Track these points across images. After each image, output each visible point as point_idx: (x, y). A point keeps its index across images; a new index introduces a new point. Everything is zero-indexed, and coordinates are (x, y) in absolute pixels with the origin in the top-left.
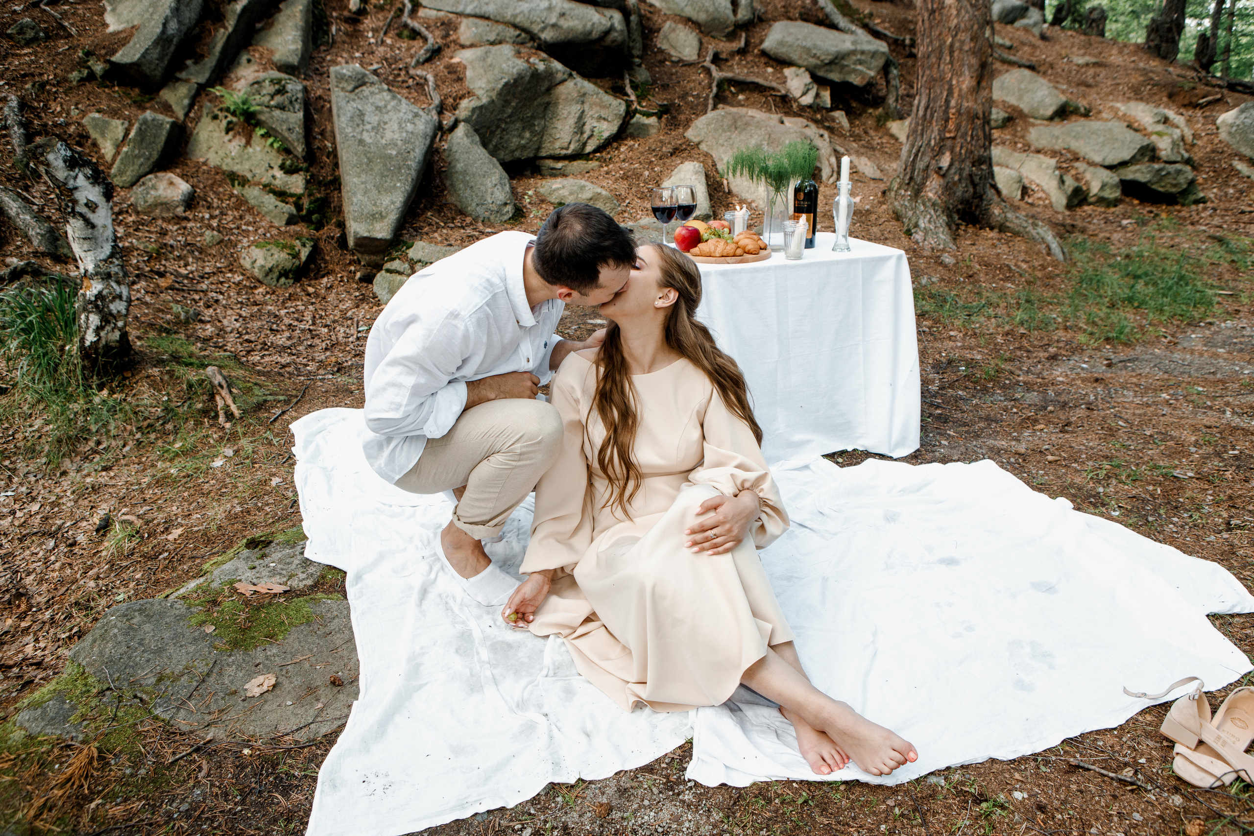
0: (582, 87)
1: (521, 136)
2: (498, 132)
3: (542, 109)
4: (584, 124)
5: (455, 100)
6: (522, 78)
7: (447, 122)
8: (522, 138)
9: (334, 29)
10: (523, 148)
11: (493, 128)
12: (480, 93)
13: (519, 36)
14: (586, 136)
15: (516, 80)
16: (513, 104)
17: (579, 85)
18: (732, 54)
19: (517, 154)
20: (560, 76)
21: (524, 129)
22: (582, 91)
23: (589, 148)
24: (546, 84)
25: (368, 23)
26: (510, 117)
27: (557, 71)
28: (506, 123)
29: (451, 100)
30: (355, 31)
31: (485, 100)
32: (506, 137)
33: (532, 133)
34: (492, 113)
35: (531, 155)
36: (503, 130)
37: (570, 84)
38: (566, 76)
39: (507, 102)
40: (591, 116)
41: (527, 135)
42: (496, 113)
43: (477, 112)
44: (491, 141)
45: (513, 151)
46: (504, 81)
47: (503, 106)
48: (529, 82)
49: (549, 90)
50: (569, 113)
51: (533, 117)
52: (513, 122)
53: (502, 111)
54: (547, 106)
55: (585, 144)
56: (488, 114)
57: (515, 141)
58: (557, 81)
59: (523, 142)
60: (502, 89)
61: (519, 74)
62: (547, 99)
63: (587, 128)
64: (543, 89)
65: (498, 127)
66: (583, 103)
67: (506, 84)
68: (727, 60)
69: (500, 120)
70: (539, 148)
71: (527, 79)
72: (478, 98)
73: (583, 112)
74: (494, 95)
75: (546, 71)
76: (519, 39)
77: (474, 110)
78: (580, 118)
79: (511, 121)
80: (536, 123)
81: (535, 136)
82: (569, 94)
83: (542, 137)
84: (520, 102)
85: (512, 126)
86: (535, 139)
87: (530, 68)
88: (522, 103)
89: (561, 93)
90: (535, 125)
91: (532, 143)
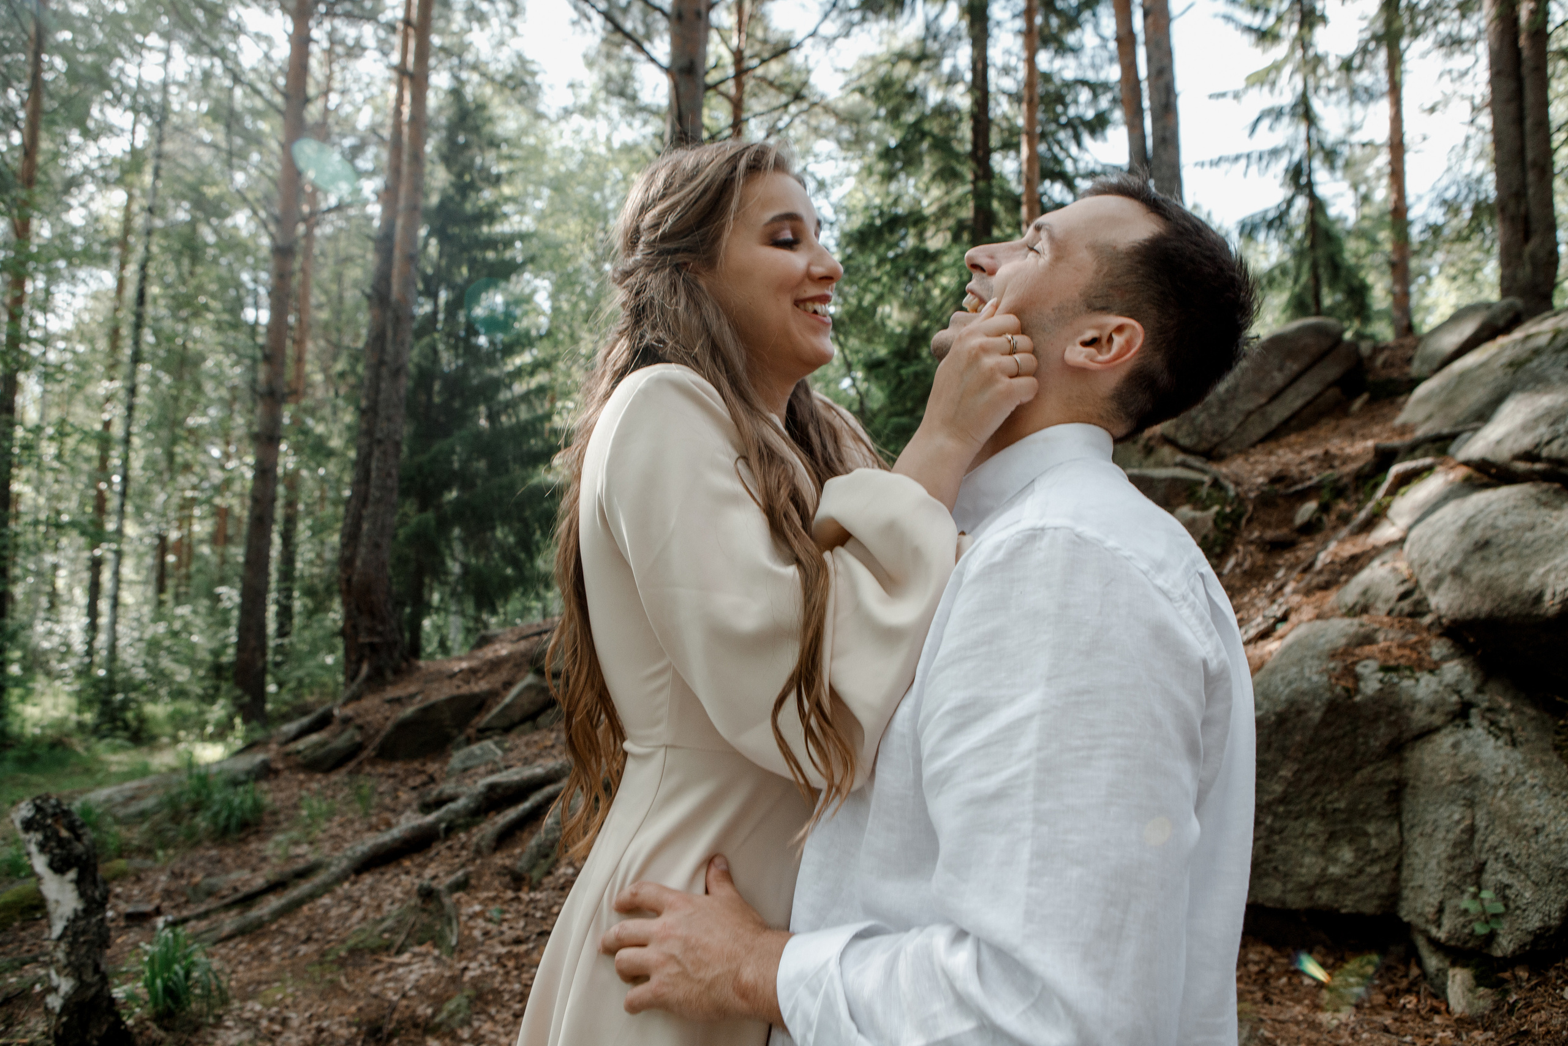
1: (1324, 854)
3: (1377, 798)
8: (1334, 860)
10: (1340, 885)
16: (1286, 772)
17: (1466, 748)
19: (1324, 896)
20: (1418, 717)
21: (1332, 837)
22: (1469, 768)
23: (1503, 945)
24: (1382, 735)
27: (1412, 704)
32: (1281, 849)
33: (1360, 852)
35: (1369, 908)
38: (1437, 719)
41: (1347, 854)
45: (1308, 888)
48: (1324, 723)
49: (1395, 750)
51: (1358, 814)
55: (1488, 929)
57: (1312, 863)
58: (1414, 728)
59: (1334, 870)
61: (1292, 703)
62: (1390, 772)
64: (1374, 743)
66: (1472, 802)
70: (1393, 899)
71: (1316, 715)
73: (1472, 830)
75: (1378, 699)
79: (1288, 813)
80: (1371, 829)
81: (1373, 862)
82: (1434, 770)
83: (1398, 868)
84: (1309, 769)
85: (1294, 826)
86: (1376, 869)
87: (1331, 688)
88: (1315, 774)
89: (1421, 763)
90: (1366, 834)
91: (1364, 878)
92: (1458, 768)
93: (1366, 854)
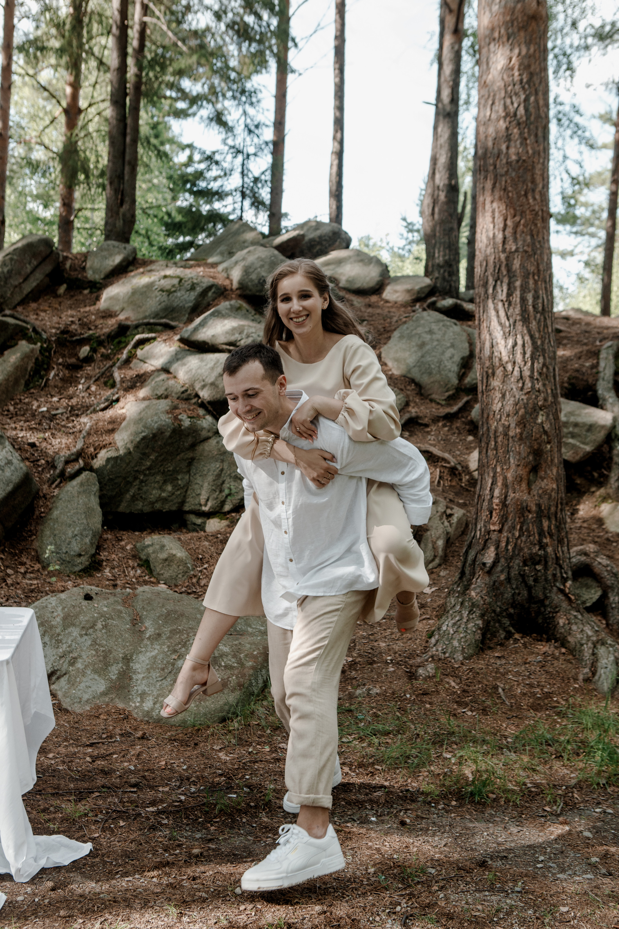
1: (161, 489)
2: (137, 482)
3: (184, 464)
5: (95, 449)
6: (162, 433)
7: (70, 470)
8: (164, 491)
9: (52, 374)
10: (165, 500)
11: (130, 479)
12: (120, 444)
14: (224, 494)
15: (155, 435)
16: (152, 457)
18: (436, 420)
19: (158, 506)
21: (165, 482)
22: (222, 450)
24: (190, 440)
25: (89, 369)
26: (149, 469)
27: (202, 429)
28: (145, 475)
29: (92, 449)
30: (72, 377)
31: (122, 452)
32: (145, 489)
33: (174, 486)
34: (128, 464)
35: (174, 508)
36: (142, 481)
38: (210, 434)
39: (146, 455)
41: (169, 488)
42: (132, 464)
43: (112, 462)
44: (128, 491)
45: (153, 503)
46: (143, 434)
47: (141, 459)
48: (170, 437)
49: (193, 446)
50: (209, 470)
51: (176, 471)
52: (153, 475)
53: (140, 463)
54: (191, 462)
55: (223, 503)
56: (124, 466)
57: (155, 493)
58: (201, 438)
59: (164, 495)
60: (139, 442)
61: (159, 429)
62: (190, 455)
64: (186, 444)
65: (136, 478)
66: (222, 461)
67: (144, 438)
68: (427, 426)
69: (137, 471)
70: (183, 503)
71: (168, 434)
72: (117, 450)
73: (222, 470)
74: (131, 446)
75: (189, 428)
77: (108, 460)
78: (219, 476)
79: (150, 473)
80: (179, 477)
81: (178, 490)
82: (210, 451)
83: (186, 491)
84: (160, 456)
85: (151, 478)
86: (179, 492)
87: (173, 424)
88: (163, 457)
89: (204, 450)
90: (178, 479)
91: (174, 497)
92: (219, 450)
93: (176, 487)
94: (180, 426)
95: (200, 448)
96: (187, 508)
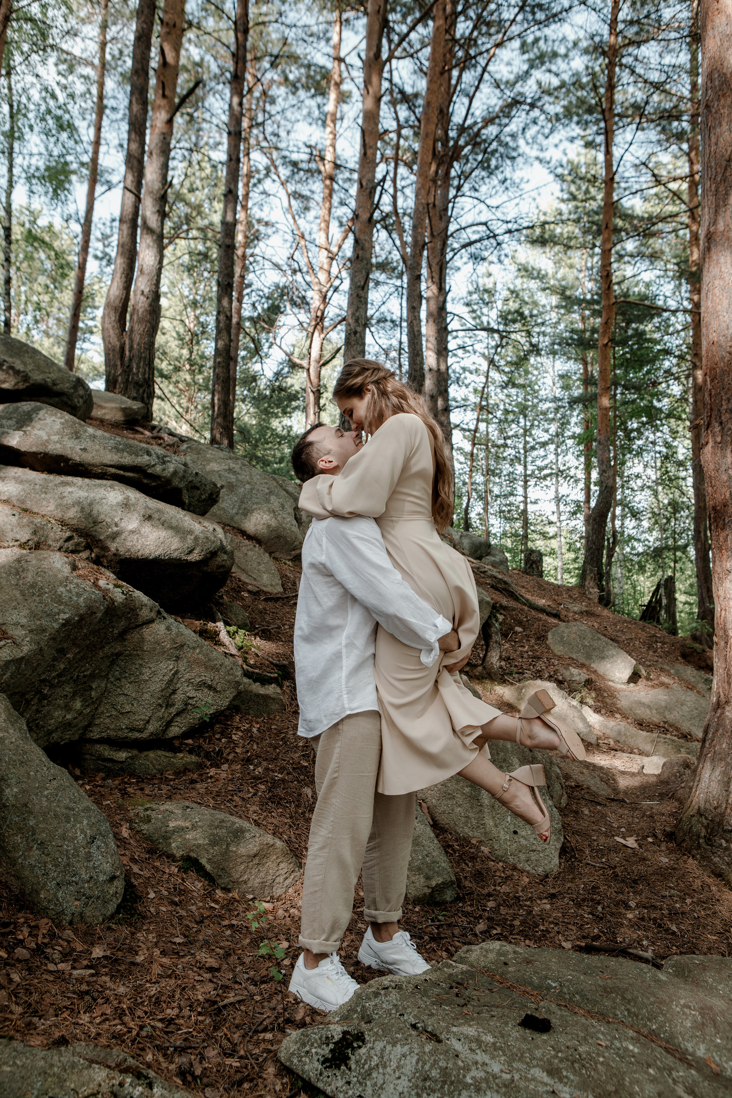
0: (179, 634)
1: (67, 707)
4: (174, 692)
6: (93, 613)
8: (70, 710)
10: (68, 725)
12: (18, 633)
13: (69, 539)
14: (173, 710)
15: (83, 618)
16: (70, 655)
17: (174, 630)
20: (145, 614)
21: (74, 695)
22: (179, 640)
23: (175, 731)
24: (123, 625)
26: (59, 676)
27: (143, 605)
28: (52, 686)
32: (47, 708)
33: (84, 700)
34: (34, 670)
36: (44, 697)
37: (159, 628)
38: (153, 615)
39: (62, 651)
40: (189, 681)
42: (39, 669)
47: (55, 659)
48: (101, 620)
49: (125, 634)
50: (154, 673)
51: (93, 677)
52: (60, 685)
53: (52, 667)
54: (116, 659)
55: (170, 724)
56: (29, 672)
57: (58, 715)
58: (141, 620)
59: (69, 717)
60: (58, 630)
61: (89, 607)
62: (117, 648)
63: (179, 697)
64: (117, 631)
66: (178, 658)
67: (67, 622)
69: (43, 681)
70: (90, 727)
71: (99, 615)
72: (16, 643)
73: (176, 672)
74: (42, 640)
75: (124, 605)
76: (70, 545)
78: (170, 682)
79: (58, 683)
80: (95, 685)
81: (88, 706)
82: (155, 643)
83: (97, 708)
84: (80, 652)
85: (58, 691)
86: (88, 710)
88: (82, 654)
89: (142, 640)
90: (91, 688)
91: (80, 718)
92: (174, 641)
93: (87, 702)
94: (113, 601)
95: (134, 637)
96: (95, 734)
